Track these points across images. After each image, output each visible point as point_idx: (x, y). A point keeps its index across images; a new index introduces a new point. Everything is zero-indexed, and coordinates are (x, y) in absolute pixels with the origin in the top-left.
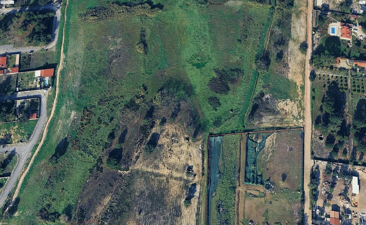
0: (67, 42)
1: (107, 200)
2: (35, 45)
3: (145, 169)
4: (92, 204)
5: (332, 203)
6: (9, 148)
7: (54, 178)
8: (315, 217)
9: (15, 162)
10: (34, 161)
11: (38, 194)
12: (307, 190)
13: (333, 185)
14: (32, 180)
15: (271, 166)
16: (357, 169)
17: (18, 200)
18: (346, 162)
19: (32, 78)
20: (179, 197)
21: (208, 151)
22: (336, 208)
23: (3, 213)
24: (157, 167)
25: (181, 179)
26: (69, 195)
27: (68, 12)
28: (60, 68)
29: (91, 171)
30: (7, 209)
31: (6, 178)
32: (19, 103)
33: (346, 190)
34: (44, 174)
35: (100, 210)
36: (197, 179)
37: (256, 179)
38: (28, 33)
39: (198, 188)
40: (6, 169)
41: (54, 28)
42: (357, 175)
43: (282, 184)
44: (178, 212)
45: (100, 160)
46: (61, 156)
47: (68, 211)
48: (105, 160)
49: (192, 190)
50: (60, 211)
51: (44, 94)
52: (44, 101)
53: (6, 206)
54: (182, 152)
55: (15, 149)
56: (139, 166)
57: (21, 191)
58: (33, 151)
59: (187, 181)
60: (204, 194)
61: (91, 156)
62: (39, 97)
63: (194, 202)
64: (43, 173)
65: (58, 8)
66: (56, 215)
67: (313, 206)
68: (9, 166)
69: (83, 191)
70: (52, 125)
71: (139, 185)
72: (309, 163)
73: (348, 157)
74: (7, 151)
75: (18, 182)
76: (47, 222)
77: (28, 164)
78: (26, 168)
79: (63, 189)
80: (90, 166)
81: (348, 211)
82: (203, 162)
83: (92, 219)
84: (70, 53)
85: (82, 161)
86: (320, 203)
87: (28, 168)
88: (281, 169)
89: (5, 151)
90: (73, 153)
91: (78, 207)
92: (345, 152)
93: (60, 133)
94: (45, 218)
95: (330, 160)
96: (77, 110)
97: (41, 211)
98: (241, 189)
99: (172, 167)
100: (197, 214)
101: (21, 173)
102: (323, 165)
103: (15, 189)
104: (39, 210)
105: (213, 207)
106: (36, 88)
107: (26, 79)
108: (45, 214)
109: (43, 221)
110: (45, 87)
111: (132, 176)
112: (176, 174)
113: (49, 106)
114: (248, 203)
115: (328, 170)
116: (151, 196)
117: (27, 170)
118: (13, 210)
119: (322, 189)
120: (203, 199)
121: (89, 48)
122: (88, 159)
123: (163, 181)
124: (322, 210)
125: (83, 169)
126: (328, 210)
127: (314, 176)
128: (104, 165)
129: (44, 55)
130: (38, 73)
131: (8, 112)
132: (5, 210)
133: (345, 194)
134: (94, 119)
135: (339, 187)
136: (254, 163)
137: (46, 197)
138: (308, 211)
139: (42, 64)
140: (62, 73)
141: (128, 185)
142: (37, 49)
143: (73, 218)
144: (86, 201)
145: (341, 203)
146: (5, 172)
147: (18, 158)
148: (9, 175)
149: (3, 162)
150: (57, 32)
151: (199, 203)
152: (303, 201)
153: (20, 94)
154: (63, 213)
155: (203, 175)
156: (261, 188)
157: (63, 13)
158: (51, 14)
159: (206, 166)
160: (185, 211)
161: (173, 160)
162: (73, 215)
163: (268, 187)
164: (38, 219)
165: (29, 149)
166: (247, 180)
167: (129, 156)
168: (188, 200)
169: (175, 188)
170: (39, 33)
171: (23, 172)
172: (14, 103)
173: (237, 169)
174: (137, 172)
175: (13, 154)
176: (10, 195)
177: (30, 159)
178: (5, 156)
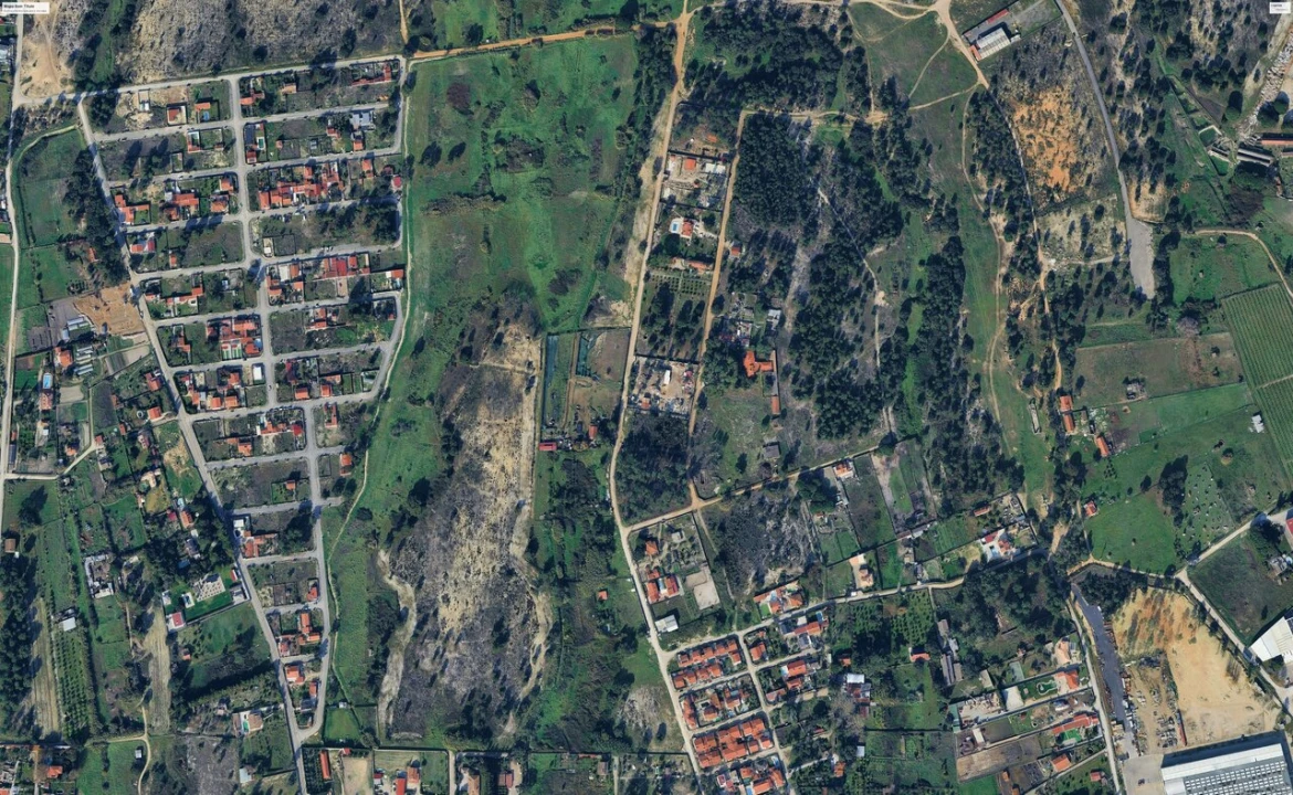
0: (412, 240)
1: (462, 389)
2: (382, 244)
3: (492, 364)
4: (450, 393)
5: (645, 391)
6: (375, 346)
7: (416, 371)
8: (630, 402)
9: (381, 358)
10: (398, 357)
11: (405, 384)
12: (627, 381)
13: (648, 377)
14: (398, 373)
15: (599, 361)
16: (672, 364)
17: (389, 389)
18: (663, 358)
19: (384, 279)
20: (521, 386)
21: (546, 348)
22: (648, 395)
23: (378, 399)
24: (502, 362)
25: (522, 372)
26: (431, 385)
27: (409, 205)
28: (409, 269)
29: (447, 365)
30: (381, 396)
31: (376, 371)
32: (375, 304)
33: (659, 382)
34: (408, 368)
35: (457, 397)
36: (535, 373)
37: (586, 372)
38: (373, 230)
39: (537, 380)
40: (374, 363)
41: (397, 224)
42: (669, 368)
43: (607, 376)
44: (520, 399)
45: (453, 356)
46: (420, 352)
47: (431, 398)
48: (458, 356)
49: (531, 381)
50: (425, 397)
51: (397, 295)
52: (398, 302)
53: (380, 393)
54: (523, 350)
55: (379, 346)
56: (487, 361)
57: (390, 382)
58: (396, 349)
59: (527, 374)
60: (542, 384)
61: (446, 353)
62: (393, 298)
63: (533, 391)
64: (406, 367)
65: (399, 201)
66: (421, 401)
67: (629, 394)
68: (377, 361)
69: (442, 382)
70: (409, 325)
71: (488, 377)
72: (632, 359)
73: (666, 354)
74: (373, 349)
75: (386, 375)
76: (415, 405)
77: (392, 360)
78: (391, 363)
79: (425, 380)
80: (445, 362)
81: (658, 398)
82: (541, 358)
83: (450, 403)
84: (416, 253)
85: (438, 357)
86: (635, 391)
87: (393, 363)
88: (606, 364)
89: (371, 348)
90: (430, 350)
91: (439, 394)
92: (664, 350)
93: (416, 333)
94: (414, 403)
95: (649, 356)
96: (430, 311)
97: (409, 398)
98: (572, 381)
99: (515, 362)
100: (535, 400)
101: (388, 368)
102: (643, 360)
103: (385, 380)
104: (407, 397)
105: (549, 398)
106: (389, 290)
107: (378, 280)
108: (412, 400)
109: (411, 405)
110: (398, 289)
111: (481, 371)
112: (518, 368)
113: (404, 308)
114: (577, 391)
115: (647, 365)
116: (498, 386)
117: (393, 365)
118: (386, 397)
119: (639, 380)
120: (541, 389)
121: (434, 247)
122: (443, 355)
123: (507, 374)
124: (636, 397)
125: (439, 364)
126: (641, 397)
127: (634, 370)
128: (458, 361)
129: (391, 255)
130: (389, 274)
131: (367, 312)
133: (657, 385)
134: (446, 320)
135: (654, 378)
136: (585, 359)
137: (411, 387)
138: (625, 398)
139: (391, 265)
140: (412, 273)
141: (479, 377)
142: (384, 248)
143: (435, 403)
144: (444, 390)
145: (653, 391)
146: (374, 366)
147: (383, 355)
148: (378, 368)
149: (371, 358)
150: (401, 228)
151: (537, 392)
152: (622, 390)
153: (375, 296)
154: (427, 399)
155: (541, 368)
156: (589, 380)
157: (404, 206)
158: (392, 208)
159: (544, 362)
160: (526, 398)
161: (516, 356)
162: (435, 401)
163: (595, 379)
164: (408, 405)
165: (392, 347)
166: (577, 373)
167: (478, 352)
168: (528, 389)
169: (518, 380)
170: (383, 230)
172: (371, 304)
173: (570, 363)
174: (486, 366)
175: (378, 352)
176: (382, 385)
177: (394, 355)
178: (372, 353)
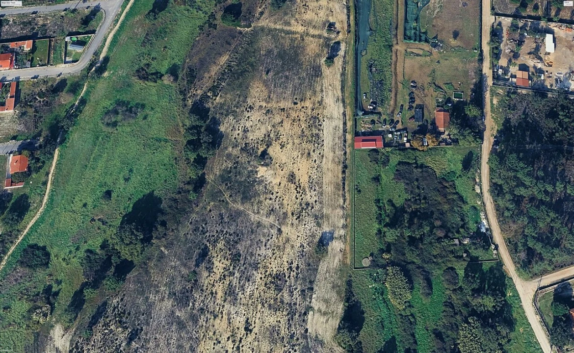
1: (224, 59)
3: (272, 26)
4: (204, 64)
5: (519, 61)
6: (92, 3)
7: (153, 36)
8: (496, 77)
9: (101, 19)
10: (126, 17)
11: (133, 52)
12: (486, 49)
13: (520, 43)
14: (123, 37)
15: (439, 23)
16: (552, 25)
17: (106, 59)
18: (539, 18)
20: (318, 56)
21: (355, 6)
22: (524, 68)
23: (88, 73)
24: (289, 24)
25: (320, 36)
26: (174, 54)
29: (201, 28)
30: (94, 69)
31: (90, 35)
33: (537, 49)
34: (140, 32)
35: (214, 70)
36: (341, 37)
37: (419, 37)
39: (343, 46)
40: (89, 25)
42: (551, 32)
43: (453, 42)
44: (317, 72)
45: (213, 16)
46: (160, 11)
47: (173, 71)
48: (219, 16)
49: (336, 47)
50: (163, 70)
53: (92, 65)
54: (320, 8)
55: (99, 4)
56: (265, 22)
57: (110, 49)
58: (124, 7)
59: (329, 39)
60: (351, 53)
61: (201, 12)
63: (338, 62)
64: (138, 30)
66: (158, 76)
67: (493, 66)
68: (93, 23)
69: (192, 49)
71: (265, 43)
72: (488, 20)
73: (540, 13)
74: (89, 7)
75: (105, 40)
76: (146, 82)
77: (117, 21)
78: (115, 25)
79: (165, 47)
80: (199, 23)
81: (541, 71)
82: (349, 18)
83: (204, 79)
85: (188, 17)
86: (503, 62)
87: (118, 25)
88: (451, 26)
89: (87, 6)
90: (177, 8)
91: (186, 66)
92: (536, 8)
94: (145, 78)
95: (516, 16)
97: (138, 71)
98: (400, 47)
99: (308, 23)
100: (343, 74)
101: (109, 30)
102: (507, 21)
103: (102, 47)
104: (135, 70)
108: (143, 74)
109: (141, 81)
111: (255, 33)
112: (312, 31)
114: (409, 62)
115: (514, 27)
116: (282, 55)
117: (117, 27)
118: (101, 70)
119: (506, 47)
120: (350, 58)
122: (197, 15)
123: (296, 38)
124: (506, 70)
125: (190, 25)
126: (514, 70)
127: (496, 33)
128: (219, 21)
132: (91, 70)
133: (536, 53)
135: (529, 44)
136: (417, 20)
137: (143, 56)
138: (487, 70)
141: (251, 43)
143: (180, 78)
144: (196, 60)
145: (531, 62)
146: (87, 29)
147: (104, 15)
148: (93, 32)
149: (84, 18)
151: (345, 62)
152: (481, 60)
154: (167, 73)
155: (349, 32)
156: (426, 47)
159: (352, 23)
160: (326, 71)
161: (309, 16)
162: (180, 76)
163: (435, 45)
164: (135, 79)
165: (118, 4)
166: (406, 37)
167: (250, 12)
168: (330, 59)
169: (312, 46)
171: (111, 30)
173: (394, 25)
174: (262, 29)
176: (97, 54)
177: (120, 15)
178: (87, 12)
